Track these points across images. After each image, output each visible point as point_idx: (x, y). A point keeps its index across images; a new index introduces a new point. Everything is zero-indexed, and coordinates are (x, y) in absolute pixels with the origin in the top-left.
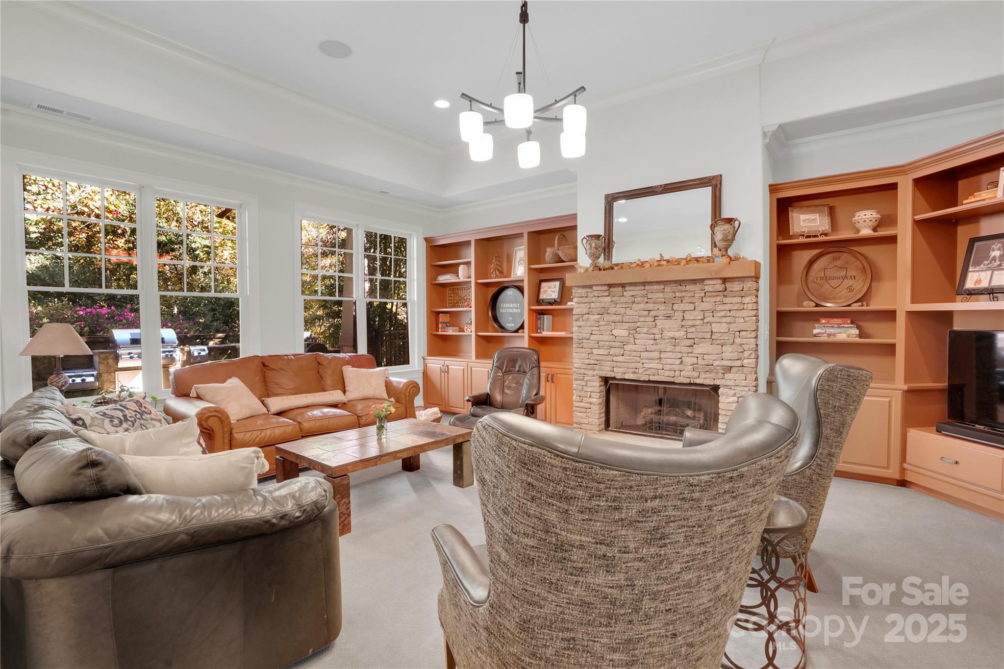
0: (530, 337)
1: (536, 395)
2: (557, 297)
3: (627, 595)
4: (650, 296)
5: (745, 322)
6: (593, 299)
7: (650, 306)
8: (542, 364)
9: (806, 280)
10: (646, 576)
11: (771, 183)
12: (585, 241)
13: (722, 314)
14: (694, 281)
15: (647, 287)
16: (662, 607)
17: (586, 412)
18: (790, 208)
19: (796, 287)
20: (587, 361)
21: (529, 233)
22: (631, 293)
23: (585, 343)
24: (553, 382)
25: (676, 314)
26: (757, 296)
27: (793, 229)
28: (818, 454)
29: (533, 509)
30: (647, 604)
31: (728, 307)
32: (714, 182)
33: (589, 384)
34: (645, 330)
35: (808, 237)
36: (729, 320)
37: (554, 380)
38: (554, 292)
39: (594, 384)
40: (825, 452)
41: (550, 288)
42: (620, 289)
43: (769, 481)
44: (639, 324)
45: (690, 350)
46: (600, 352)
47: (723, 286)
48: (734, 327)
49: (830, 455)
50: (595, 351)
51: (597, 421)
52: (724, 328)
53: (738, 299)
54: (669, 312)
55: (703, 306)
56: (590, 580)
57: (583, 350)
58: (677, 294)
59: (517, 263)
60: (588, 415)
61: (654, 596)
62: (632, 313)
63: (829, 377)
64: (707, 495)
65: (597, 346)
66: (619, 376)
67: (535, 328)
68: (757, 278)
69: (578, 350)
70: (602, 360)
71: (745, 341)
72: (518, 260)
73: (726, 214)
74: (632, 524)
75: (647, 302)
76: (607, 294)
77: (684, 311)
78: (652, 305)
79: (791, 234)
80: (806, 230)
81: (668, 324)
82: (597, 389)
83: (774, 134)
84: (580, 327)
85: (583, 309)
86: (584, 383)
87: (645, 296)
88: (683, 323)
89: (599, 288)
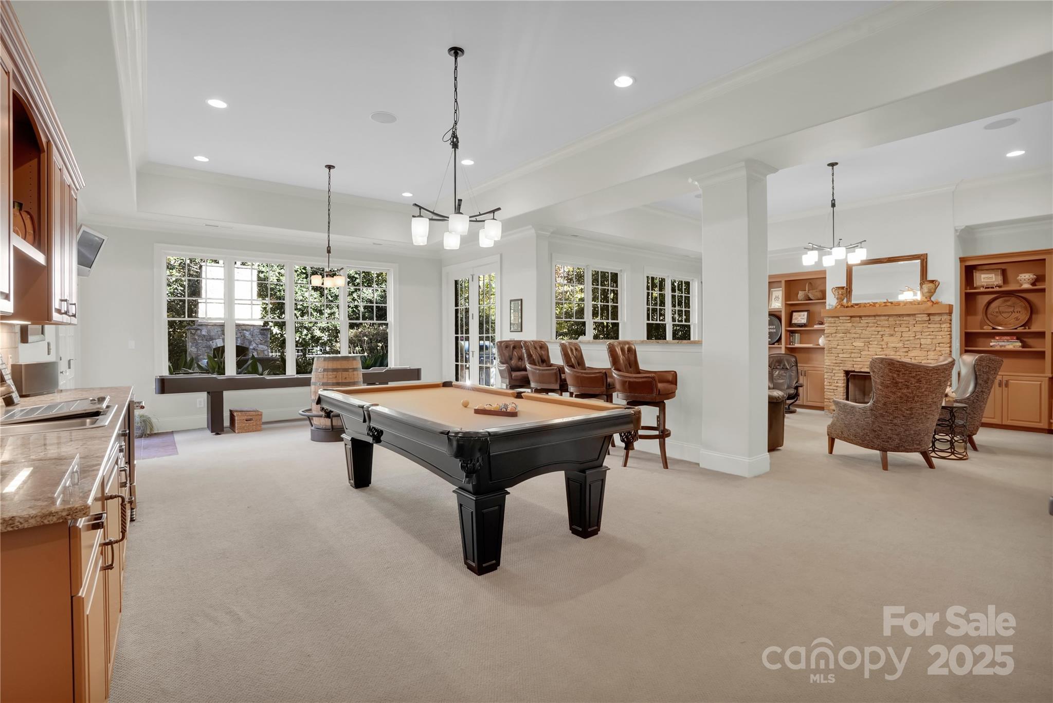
0: (786, 348)
1: (797, 382)
2: (805, 322)
3: (911, 395)
4: (878, 323)
5: (943, 338)
6: (839, 324)
7: (879, 329)
8: (799, 365)
9: (986, 314)
10: (916, 391)
11: (962, 256)
12: (834, 290)
13: (928, 333)
14: (909, 315)
15: (877, 318)
16: (920, 400)
17: (834, 392)
18: (974, 271)
19: (979, 317)
20: (835, 362)
21: (785, 281)
22: (866, 321)
23: (834, 351)
24: (805, 376)
25: (897, 333)
26: (950, 324)
27: (976, 283)
28: (976, 391)
29: (890, 374)
30: (916, 399)
31: (932, 330)
32: (922, 258)
33: (836, 375)
34: (876, 343)
35: (986, 288)
36: (932, 337)
37: (806, 375)
38: (803, 319)
39: (839, 375)
40: (980, 390)
41: (800, 316)
42: (858, 319)
43: (947, 372)
44: (871, 339)
45: (906, 354)
46: (845, 355)
47: (928, 318)
48: (935, 341)
49: (982, 391)
50: (841, 355)
51: (842, 397)
52: (929, 341)
53: (939, 326)
54: (892, 332)
55: (914, 329)
56: (903, 391)
57: (832, 355)
58: (897, 322)
59: (773, 300)
60: (835, 393)
61: (918, 397)
62: (866, 333)
63: (979, 360)
64: (931, 372)
65: (842, 352)
66: (857, 370)
67: (789, 341)
68: (950, 313)
69: (828, 355)
70: (845, 361)
71: (942, 349)
72: (773, 298)
73: (930, 277)
74: (914, 377)
75: (877, 327)
76: (849, 321)
77: (902, 332)
78: (880, 328)
79: (975, 286)
80: (985, 284)
81: (892, 339)
82: (843, 378)
83: (962, 230)
84: (830, 341)
85: (833, 330)
86: (832, 374)
87: (876, 323)
88: (901, 339)
89: (845, 318)
